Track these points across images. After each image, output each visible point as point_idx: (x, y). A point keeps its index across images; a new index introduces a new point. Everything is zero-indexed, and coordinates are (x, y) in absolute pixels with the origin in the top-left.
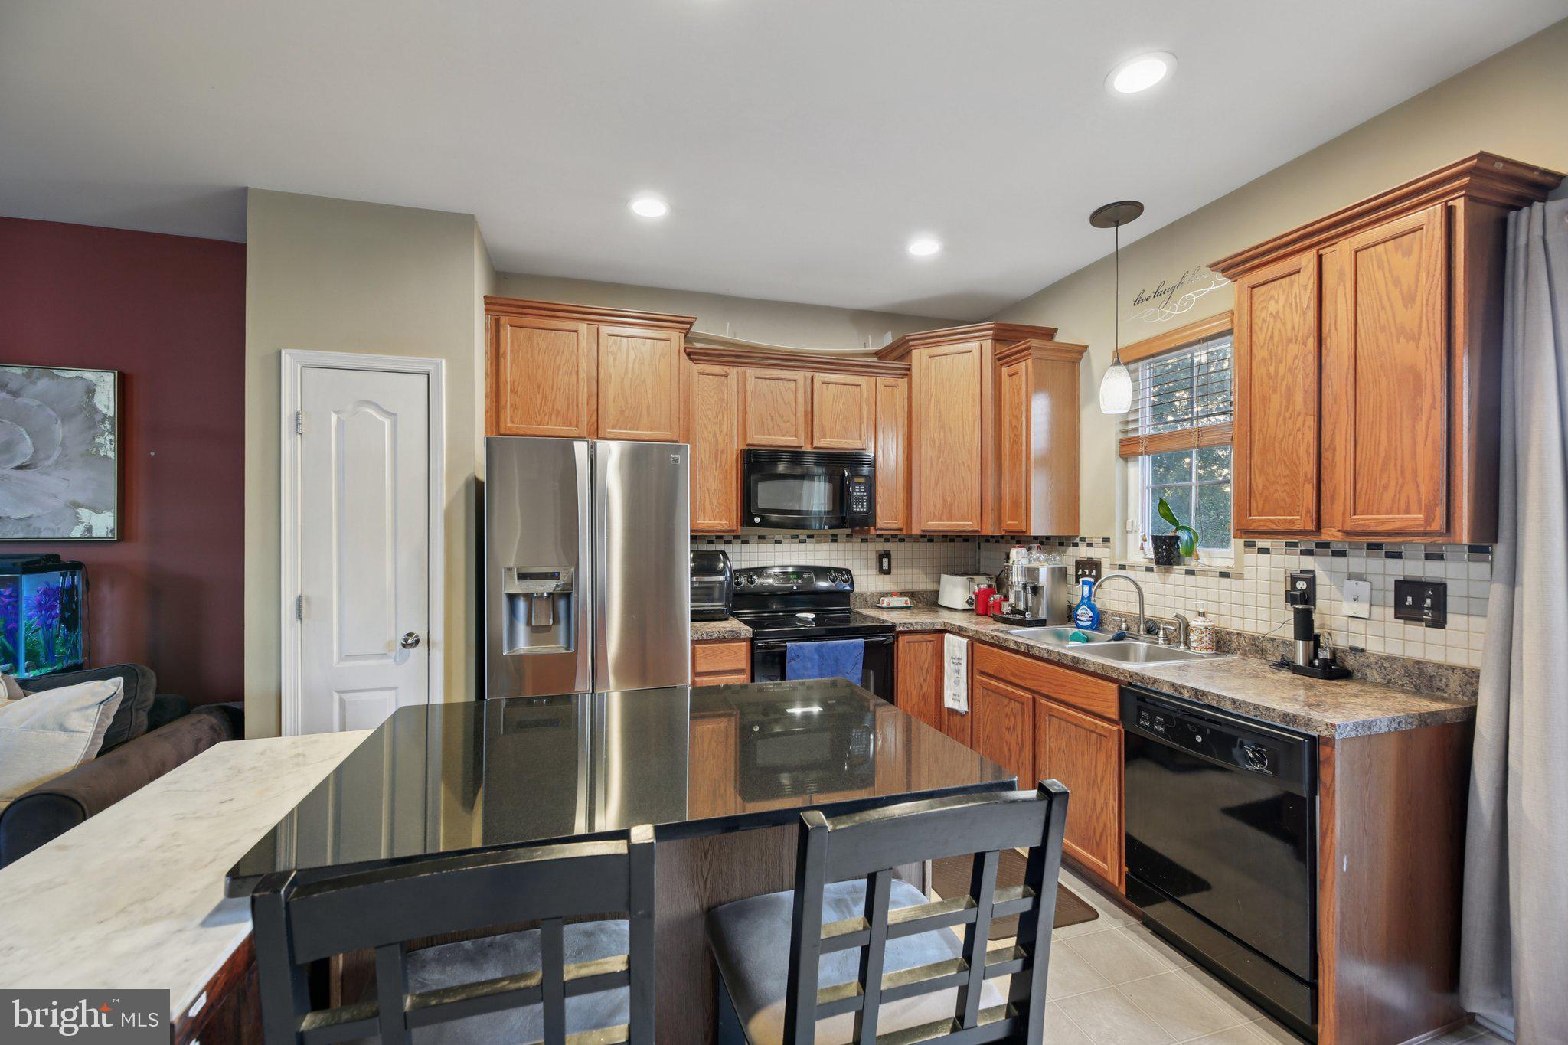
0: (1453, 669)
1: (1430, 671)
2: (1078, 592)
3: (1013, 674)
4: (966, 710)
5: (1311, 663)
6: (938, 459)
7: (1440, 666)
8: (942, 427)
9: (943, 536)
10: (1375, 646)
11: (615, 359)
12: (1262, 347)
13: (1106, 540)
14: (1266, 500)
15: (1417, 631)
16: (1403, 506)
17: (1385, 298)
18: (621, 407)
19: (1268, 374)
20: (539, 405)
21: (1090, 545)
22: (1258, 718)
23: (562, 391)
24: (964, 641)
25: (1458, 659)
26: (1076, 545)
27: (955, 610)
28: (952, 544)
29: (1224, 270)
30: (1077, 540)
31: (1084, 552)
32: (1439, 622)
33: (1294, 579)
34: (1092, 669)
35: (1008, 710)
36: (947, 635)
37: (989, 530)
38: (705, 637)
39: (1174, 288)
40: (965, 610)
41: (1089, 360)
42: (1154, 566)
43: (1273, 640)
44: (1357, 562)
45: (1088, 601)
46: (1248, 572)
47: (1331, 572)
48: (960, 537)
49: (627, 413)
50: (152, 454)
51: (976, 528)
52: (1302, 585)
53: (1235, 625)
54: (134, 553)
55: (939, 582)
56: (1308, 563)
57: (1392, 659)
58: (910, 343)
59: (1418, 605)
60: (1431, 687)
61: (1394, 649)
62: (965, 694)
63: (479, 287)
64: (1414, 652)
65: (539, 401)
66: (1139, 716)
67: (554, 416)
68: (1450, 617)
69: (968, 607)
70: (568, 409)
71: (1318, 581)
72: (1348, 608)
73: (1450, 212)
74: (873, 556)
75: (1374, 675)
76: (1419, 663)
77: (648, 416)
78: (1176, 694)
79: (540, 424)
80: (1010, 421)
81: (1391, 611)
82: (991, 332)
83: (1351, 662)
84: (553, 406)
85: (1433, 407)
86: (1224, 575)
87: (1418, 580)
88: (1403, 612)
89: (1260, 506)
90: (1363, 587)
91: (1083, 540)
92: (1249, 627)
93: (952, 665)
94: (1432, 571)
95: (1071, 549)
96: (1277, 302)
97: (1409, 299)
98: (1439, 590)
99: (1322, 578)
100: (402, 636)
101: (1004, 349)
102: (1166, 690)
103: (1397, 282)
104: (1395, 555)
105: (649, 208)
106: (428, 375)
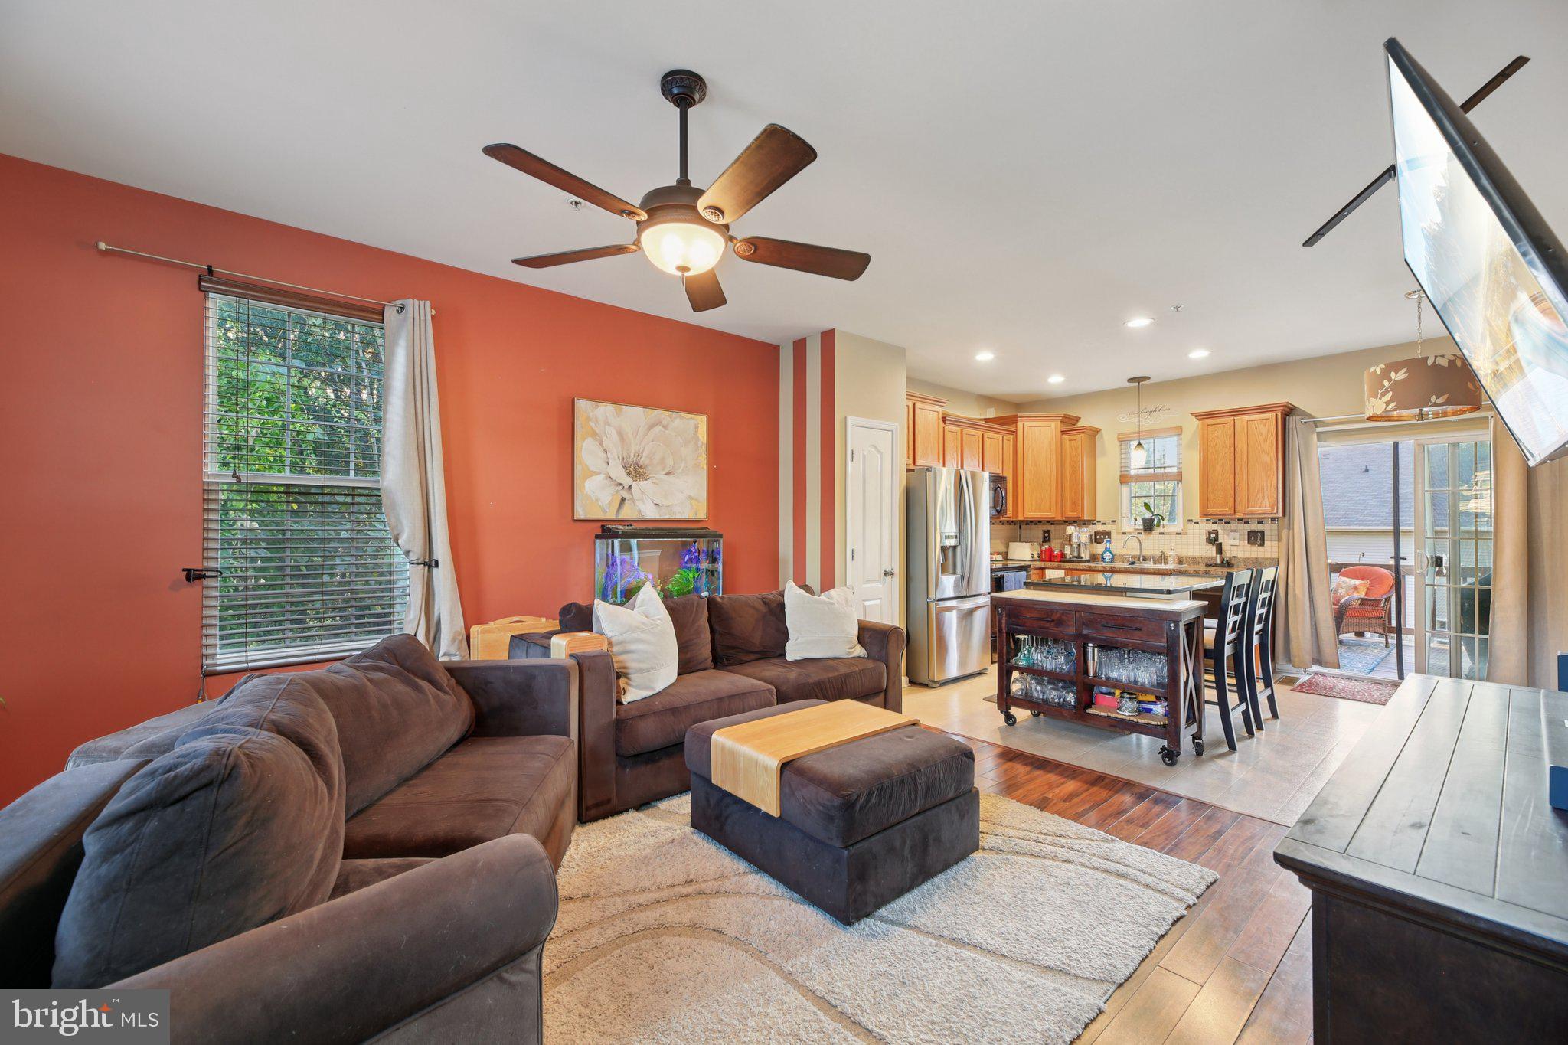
0: (1267, 559)
1: (1260, 560)
2: (1099, 549)
5: (1222, 563)
7: (1263, 558)
8: (1035, 464)
10: (1240, 555)
13: (1114, 521)
15: (1255, 548)
16: (1264, 506)
18: (923, 448)
21: (1103, 524)
25: (1268, 555)
26: (1095, 524)
29: (1196, 416)
30: (1095, 522)
31: (1099, 528)
32: (1262, 544)
33: (1210, 533)
34: (1152, 571)
37: (1059, 518)
39: (1151, 412)
40: (1032, 560)
41: (1102, 437)
42: (1143, 531)
44: (1234, 525)
45: (1107, 550)
46: (1190, 532)
47: (1225, 529)
48: (1049, 521)
49: (924, 452)
51: (1054, 516)
52: (1213, 535)
53: (1184, 554)
56: (1215, 527)
57: (1247, 559)
58: (1016, 418)
59: (1256, 539)
61: (1247, 555)
64: (1254, 555)
68: (1267, 542)
71: (1219, 533)
72: (1231, 542)
73: (1277, 416)
75: (1241, 565)
76: (1256, 558)
77: (932, 453)
80: (1070, 463)
81: (1246, 542)
82: (1059, 418)
83: (1233, 561)
86: (1178, 533)
87: (1255, 530)
88: (1250, 542)
89: (1212, 505)
90: (1237, 535)
91: (1098, 521)
92: (1190, 554)
94: (1260, 527)
95: (1092, 526)
96: (1217, 433)
97: (1265, 440)
98: (1262, 533)
99: (1221, 532)
100: (883, 572)
101: (1065, 427)
103: (1262, 434)
104: (1247, 523)
105: (985, 357)
106: (892, 431)
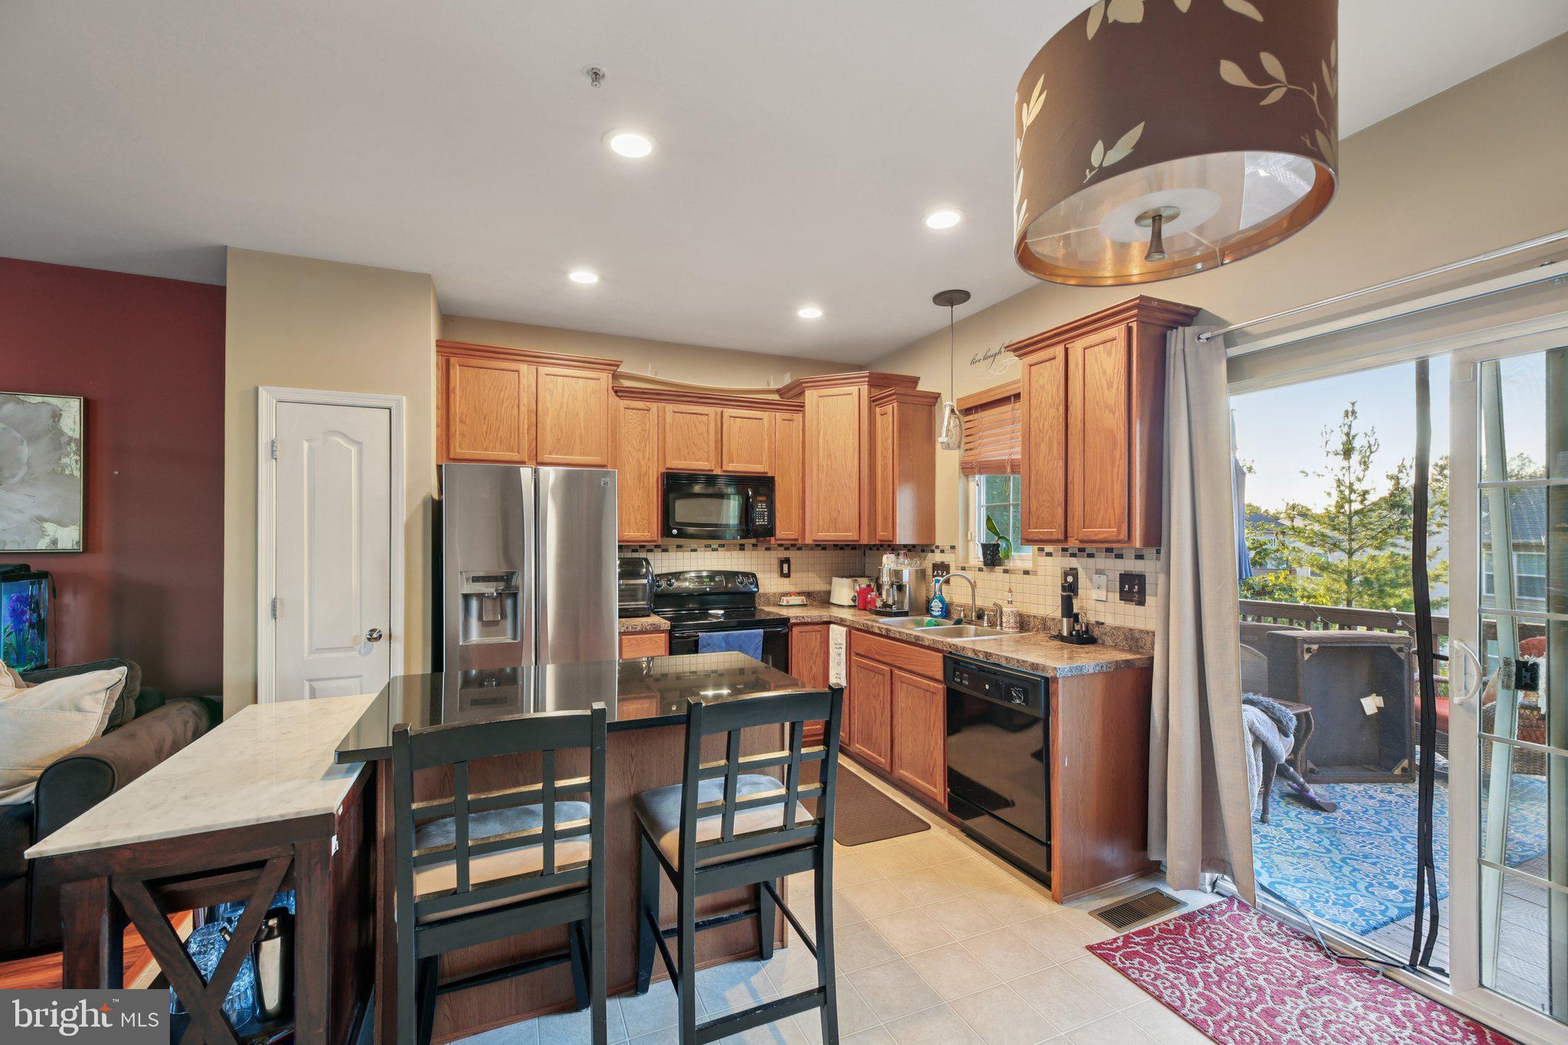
0: (1144, 632)
1: (1137, 635)
3: (877, 653)
4: (845, 685)
5: (1071, 634)
6: (826, 481)
7: (1141, 631)
8: (829, 455)
9: (835, 545)
10: (1110, 621)
11: (551, 395)
12: (1036, 409)
13: (953, 547)
14: (1038, 518)
15: (1132, 608)
16: (1107, 524)
17: (1099, 383)
18: (557, 436)
19: (1039, 428)
20: (484, 434)
21: (942, 551)
22: (1019, 669)
23: (505, 422)
24: (845, 629)
25: (1147, 626)
26: (933, 551)
27: (842, 606)
28: (841, 552)
29: (1015, 350)
30: (934, 548)
31: (938, 557)
32: (1141, 602)
33: (1066, 574)
34: (927, 644)
35: (874, 681)
36: (832, 626)
37: (865, 540)
38: (630, 630)
39: (995, 356)
40: (850, 607)
41: (941, 405)
42: (984, 567)
43: (1054, 619)
44: (1100, 562)
45: (939, 596)
46: (1040, 570)
47: (1085, 569)
48: (849, 545)
49: (562, 442)
50: (116, 473)
51: (856, 538)
52: (1070, 579)
53: (1032, 610)
54: (99, 564)
55: (830, 583)
56: (1074, 563)
57: (1118, 628)
58: (804, 385)
59: (1131, 590)
60: (1138, 646)
61: (1119, 621)
62: (845, 672)
63: (433, 334)
64: (1129, 623)
65: (485, 429)
66: (954, 675)
67: (498, 443)
68: (1147, 598)
69: (852, 604)
70: (511, 437)
71: (1079, 575)
72: (1096, 594)
73: (1129, 330)
74: (775, 563)
75: (1109, 641)
76: (1131, 630)
77: (581, 443)
78: (975, 657)
79: (486, 450)
80: (882, 451)
81: (1118, 595)
82: (867, 379)
83: (1096, 632)
84: (497, 435)
85: (1121, 458)
86: (1026, 572)
87: (1130, 573)
88: (1126, 596)
89: (1035, 521)
90: (1104, 578)
91: (937, 547)
92: (1041, 611)
93: (835, 650)
94: (1138, 567)
95: (930, 555)
96: (1043, 377)
97: (1110, 385)
98: (1142, 579)
99: (1081, 574)
100: (366, 632)
101: (876, 392)
102: (970, 654)
103: (1104, 373)
104: (1119, 556)
105: (584, 277)
106: (390, 409)
